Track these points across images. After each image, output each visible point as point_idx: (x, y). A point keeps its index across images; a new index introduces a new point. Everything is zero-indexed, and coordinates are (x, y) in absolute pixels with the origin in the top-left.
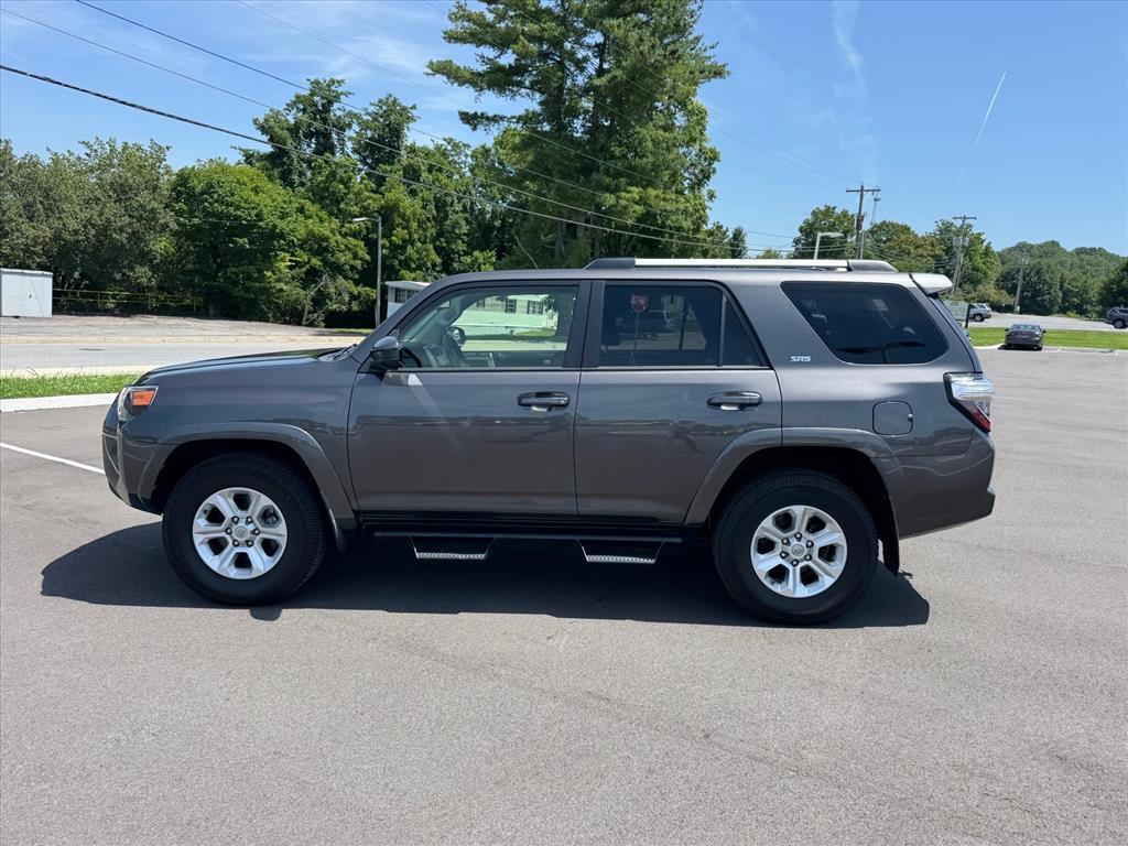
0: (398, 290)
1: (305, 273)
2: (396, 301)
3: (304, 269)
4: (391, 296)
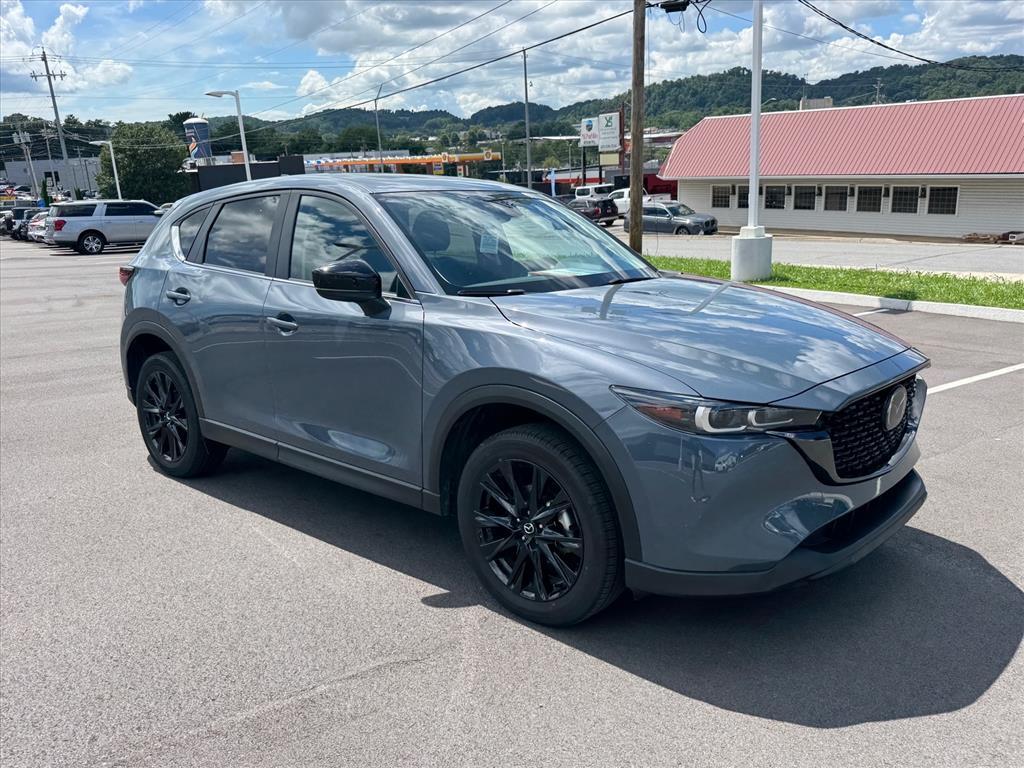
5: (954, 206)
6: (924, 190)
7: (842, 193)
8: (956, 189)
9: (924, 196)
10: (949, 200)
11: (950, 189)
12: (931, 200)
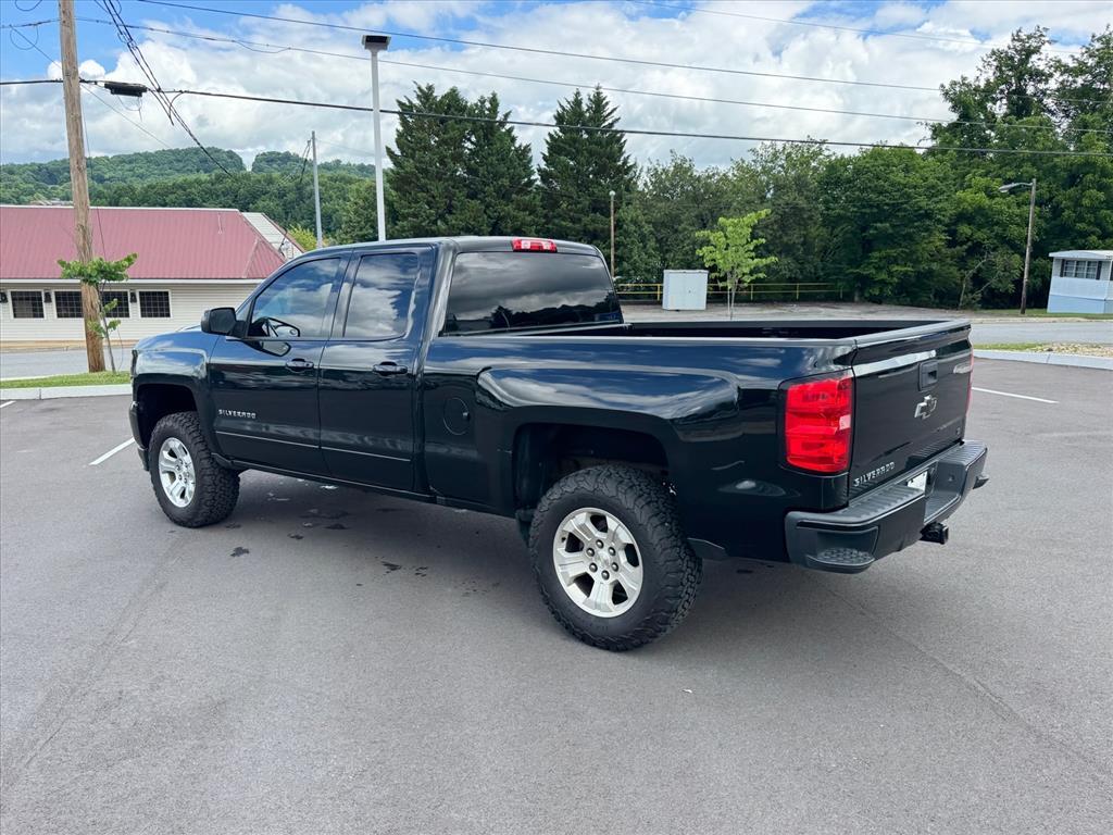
0: (1064, 262)
1: (966, 251)
2: (1061, 276)
3: (965, 247)
4: (1056, 269)
5: (168, 310)
6: (133, 295)
7: (34, 299)
8: (167, 293)
9: (134, 300)
10: (161, 304)
11: (160, 293)
12: (141, 304)
